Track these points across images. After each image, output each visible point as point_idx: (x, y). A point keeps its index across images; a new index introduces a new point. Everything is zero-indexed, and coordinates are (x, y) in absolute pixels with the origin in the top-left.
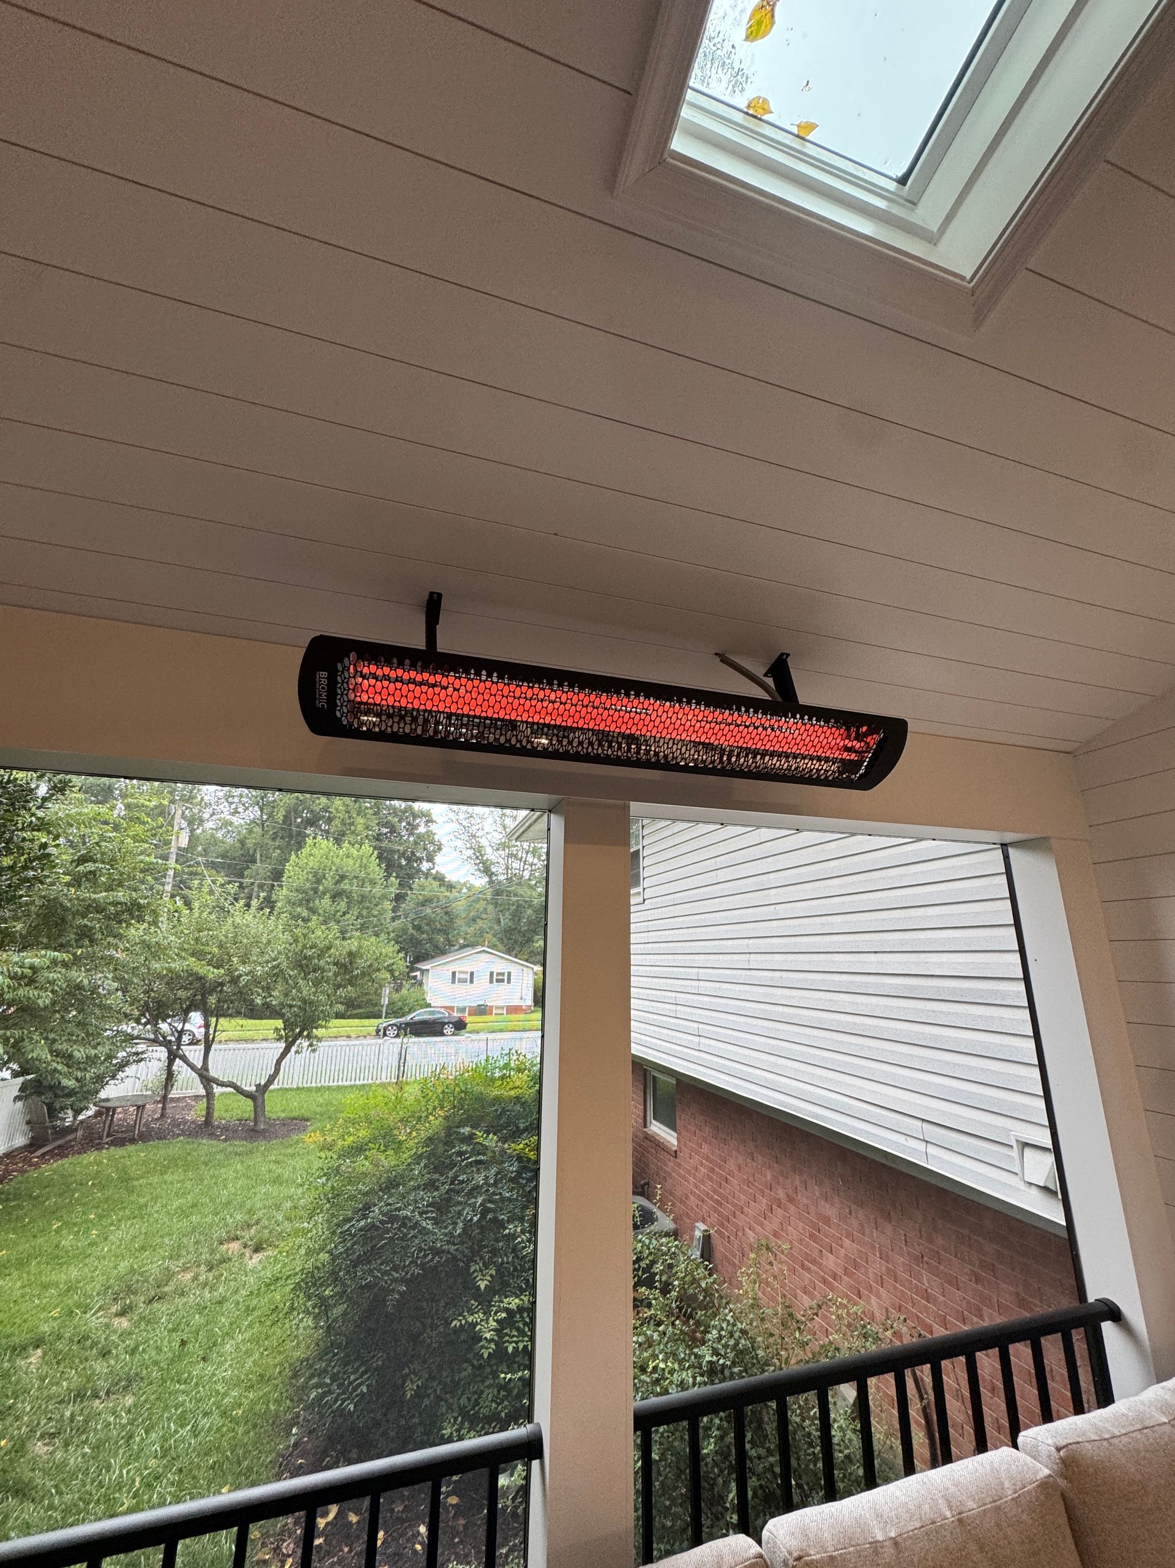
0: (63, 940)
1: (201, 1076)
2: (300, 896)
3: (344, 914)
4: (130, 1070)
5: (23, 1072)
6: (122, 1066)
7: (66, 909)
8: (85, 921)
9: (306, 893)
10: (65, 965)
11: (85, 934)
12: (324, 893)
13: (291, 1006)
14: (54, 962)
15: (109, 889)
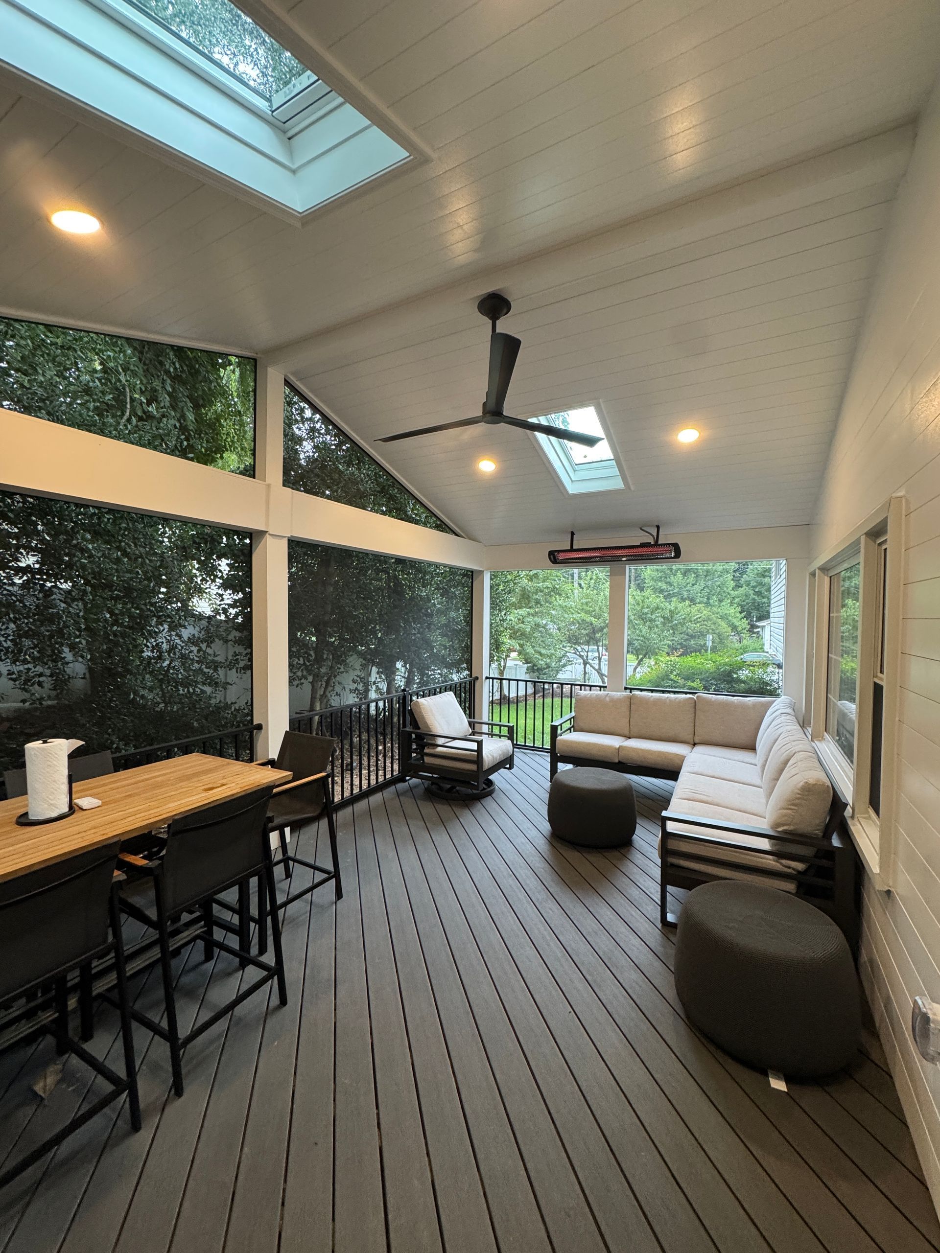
0: (530, 605)
1: (598, 673)
2: (660, 575)
3: (693, 585)
4: (569, 668)
5: (527, 663)
6: (564, 666)
7: (529, 592)
8: (537, 597)
9: (664, 572)
10: (533, 615)
11: (538, 602)
12: (677, 571)
13: (638, 640)
14: (529, 614)
15: (543, 582)
